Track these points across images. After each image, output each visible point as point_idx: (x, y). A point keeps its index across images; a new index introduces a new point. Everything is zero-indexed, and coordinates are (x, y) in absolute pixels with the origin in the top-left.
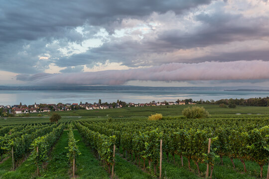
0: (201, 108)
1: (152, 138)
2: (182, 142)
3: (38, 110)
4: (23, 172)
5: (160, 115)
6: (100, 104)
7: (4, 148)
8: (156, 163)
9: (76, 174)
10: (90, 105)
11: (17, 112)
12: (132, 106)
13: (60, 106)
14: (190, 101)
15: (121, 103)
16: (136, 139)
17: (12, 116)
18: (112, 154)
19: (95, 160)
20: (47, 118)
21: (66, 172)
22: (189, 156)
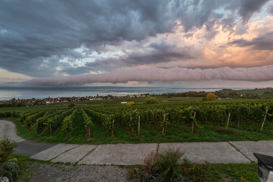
0: (154, 98)
1: (134, 115)
2: (150, 117)
3: (60, 101)
4: (58, 137)
5: (133, 103)
6: (98, 97)
7: (45, 124)
8: (136, 128)
9: (91, 137)
10: (92, 98)
11: (47, 102)
12: (116, 98)
13: (74, 98)
14: (148, 94)
15: (110, 96)
16: (124, 116)
17: (44, 104)
18: (112, 124)
19: (100, 128)
20: (66, 105)
21: (84, 136)
22: (153, 124)
